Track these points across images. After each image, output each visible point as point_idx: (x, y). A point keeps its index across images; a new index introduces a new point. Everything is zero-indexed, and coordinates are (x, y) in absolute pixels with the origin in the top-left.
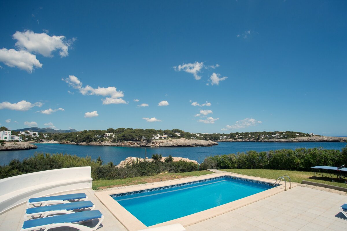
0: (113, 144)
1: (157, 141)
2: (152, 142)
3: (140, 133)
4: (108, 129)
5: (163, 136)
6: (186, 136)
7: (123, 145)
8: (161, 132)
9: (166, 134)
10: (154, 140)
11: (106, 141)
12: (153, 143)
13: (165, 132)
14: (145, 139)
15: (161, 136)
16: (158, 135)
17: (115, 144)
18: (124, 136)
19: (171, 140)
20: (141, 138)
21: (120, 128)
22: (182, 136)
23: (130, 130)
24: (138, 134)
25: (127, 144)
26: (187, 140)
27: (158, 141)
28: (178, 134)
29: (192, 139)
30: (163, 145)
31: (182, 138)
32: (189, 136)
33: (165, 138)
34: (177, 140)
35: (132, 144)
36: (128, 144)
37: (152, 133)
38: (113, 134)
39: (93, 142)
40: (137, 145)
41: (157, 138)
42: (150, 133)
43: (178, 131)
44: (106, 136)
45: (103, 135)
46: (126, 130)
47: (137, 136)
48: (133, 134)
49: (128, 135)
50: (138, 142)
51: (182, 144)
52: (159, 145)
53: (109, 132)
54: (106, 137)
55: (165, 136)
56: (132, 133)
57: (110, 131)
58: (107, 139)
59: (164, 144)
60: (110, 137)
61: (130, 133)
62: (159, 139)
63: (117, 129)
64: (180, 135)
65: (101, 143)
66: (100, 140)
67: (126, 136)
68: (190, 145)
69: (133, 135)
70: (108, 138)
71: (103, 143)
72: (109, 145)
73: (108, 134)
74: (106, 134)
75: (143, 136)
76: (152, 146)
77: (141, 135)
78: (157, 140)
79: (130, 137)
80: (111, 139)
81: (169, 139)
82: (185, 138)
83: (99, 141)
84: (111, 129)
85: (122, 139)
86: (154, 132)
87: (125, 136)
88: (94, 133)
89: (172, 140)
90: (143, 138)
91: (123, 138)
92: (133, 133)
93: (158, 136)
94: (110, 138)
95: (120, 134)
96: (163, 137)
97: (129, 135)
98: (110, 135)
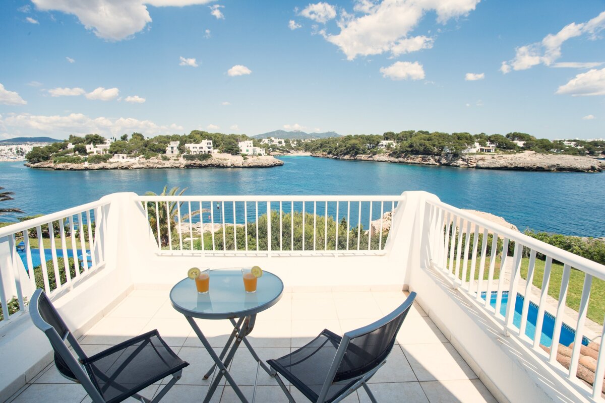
0: (393, 159)
1: (471, 156)
2: (462, 158)
3: (440, 142)
4: (386, 134)
5: (485, 146)
6: (537, 147)
8: (483, 139)
9: (492, 142)
11: (382, 154)
12: (464, 160)
13: (492, 139)
14: (450, 151)
15: (482, 146)
16: (477, 144)
17: (397, 160)
18: (411, 146)
19: (501, 155)
20: (442, 150)
21: (405, 132)
22: (527, 147)
23: (423, 136)
24: (436, 143)
26: (539, 155)
27: (473, 156)
28: (520, 144)
29: (553, 153)
30: (483, 164)
31: (527, 152)
32: (545, 147)
33: (489, 151)
34: (515, 155)
35: (425, 161)
36: (418, 159)
37: (464, 140)
38: (393, 141)
39: (361, 155)
40: (435, 163)
41: (474, 151)
42: (460, 141)
43: (521, 137)
44: (382, 145)
45: (376, 143)
46: (416, 135)
47: (434, 146)
48: (427, 143)
49: (418, 144)
50: (437, 158)
51: (526, 165)
52: (475, 165)
53: (387, 139)
54: (382, 147)
55: (491, 148)
56: (425, 140)
57: (387, 136)
58: (384, 150)
59: (485, 163)
60: (388, 147)
61: (423, 141)
62: (477, 153)
63: (401, 133)
64: (524, 144)
65: (373, 157)
66: (371, 152)
68: (545, 167)
69: (428, 145)
70: (384, 148)
71: (376, 157)
72: (386, 161)
73: (384, 142)
74: (382, 141)
75: (445, 146)
76: (461, 166)
77: (442, 144)
78: (473, 154)
79: (422, 149)
80: (389, 151)
81: (497, 152)
82: (534, 152)
83: (369, 154)
84: (390, 133)
85: (407, 151)
86: (467, 139)
87: (413, 147)
88: (362, 140)
89: (504, 156)
91: (410, 149)
93: (475, 148)
94: (388, 149)
95: (405, 142)
96: (486, 150)
98: (388, 143)
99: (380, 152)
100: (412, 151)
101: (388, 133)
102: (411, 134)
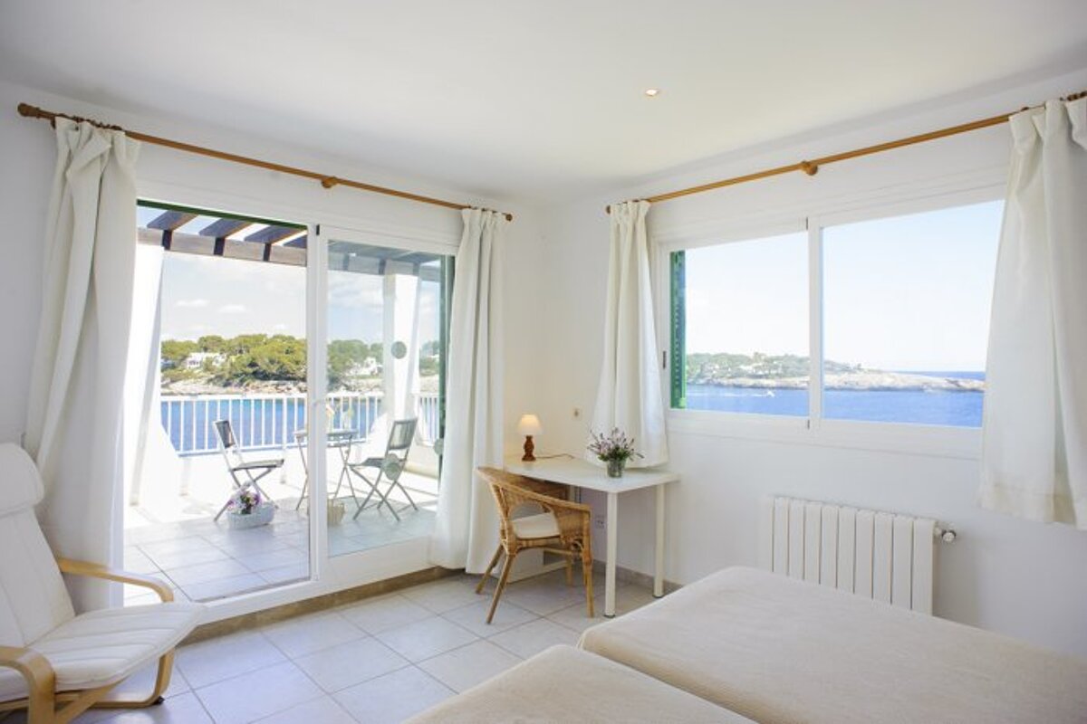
0: (213, 390)
1: (360, 381)
2: (346, 386)
4: (203, 340)
8: (381, 351)
11: (192, 380)
12: (348, 388)
15: (380, 363)
16: (371, 361)
17: (220, 391)
18: (252, 365)
21: (247, 336)
23: (279, 344)
27: (364, 381)
35: (279, 392)
36: (264, 390)
37: (350, 354)
38: (217, 355)
41: (365, 371)
42: (343, 355)
44: (193, 362)
45: (180, 358)
46: (265, 344)
47: (298, 363)
48: (285, 359)
49: (267, 361)
53: (206, 349)
54: (193, 366)
56: (281, 352)
57: (206, 345)
58: (197, 371)
60: (207, 367)
61: (276, 354)
62: (372, 375)
63: (236, 339)
65: (171, 386)
69: (286, 361)
70: (198, 368)
73: (199, 357)
74: (193, 354)
78: (364, 377)
79: (274, 369)
80: (207, 373)
84: (213, 338)
85: (246, 374)
87: (257, 365)
91: (250, 370)
93: (368, 366)
94: (205, 370)
98: (207, 358)
99: (187, 376)
100: (255, 373)
101: (208, 337)
102: (258, 339)
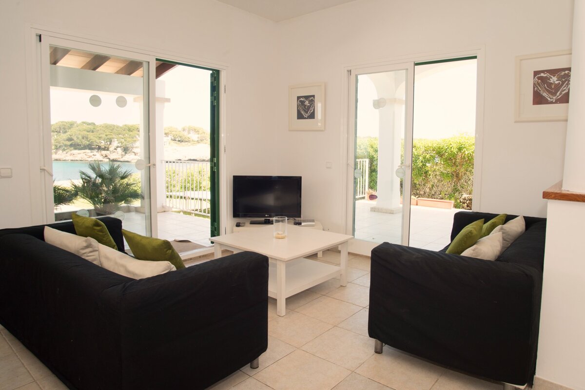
7: (69, 158)
10: (136, 147)
25: (78, 158)
67: (75, 139)
90: (115, 143)
92: (93, 132)
97: (83, 138)
